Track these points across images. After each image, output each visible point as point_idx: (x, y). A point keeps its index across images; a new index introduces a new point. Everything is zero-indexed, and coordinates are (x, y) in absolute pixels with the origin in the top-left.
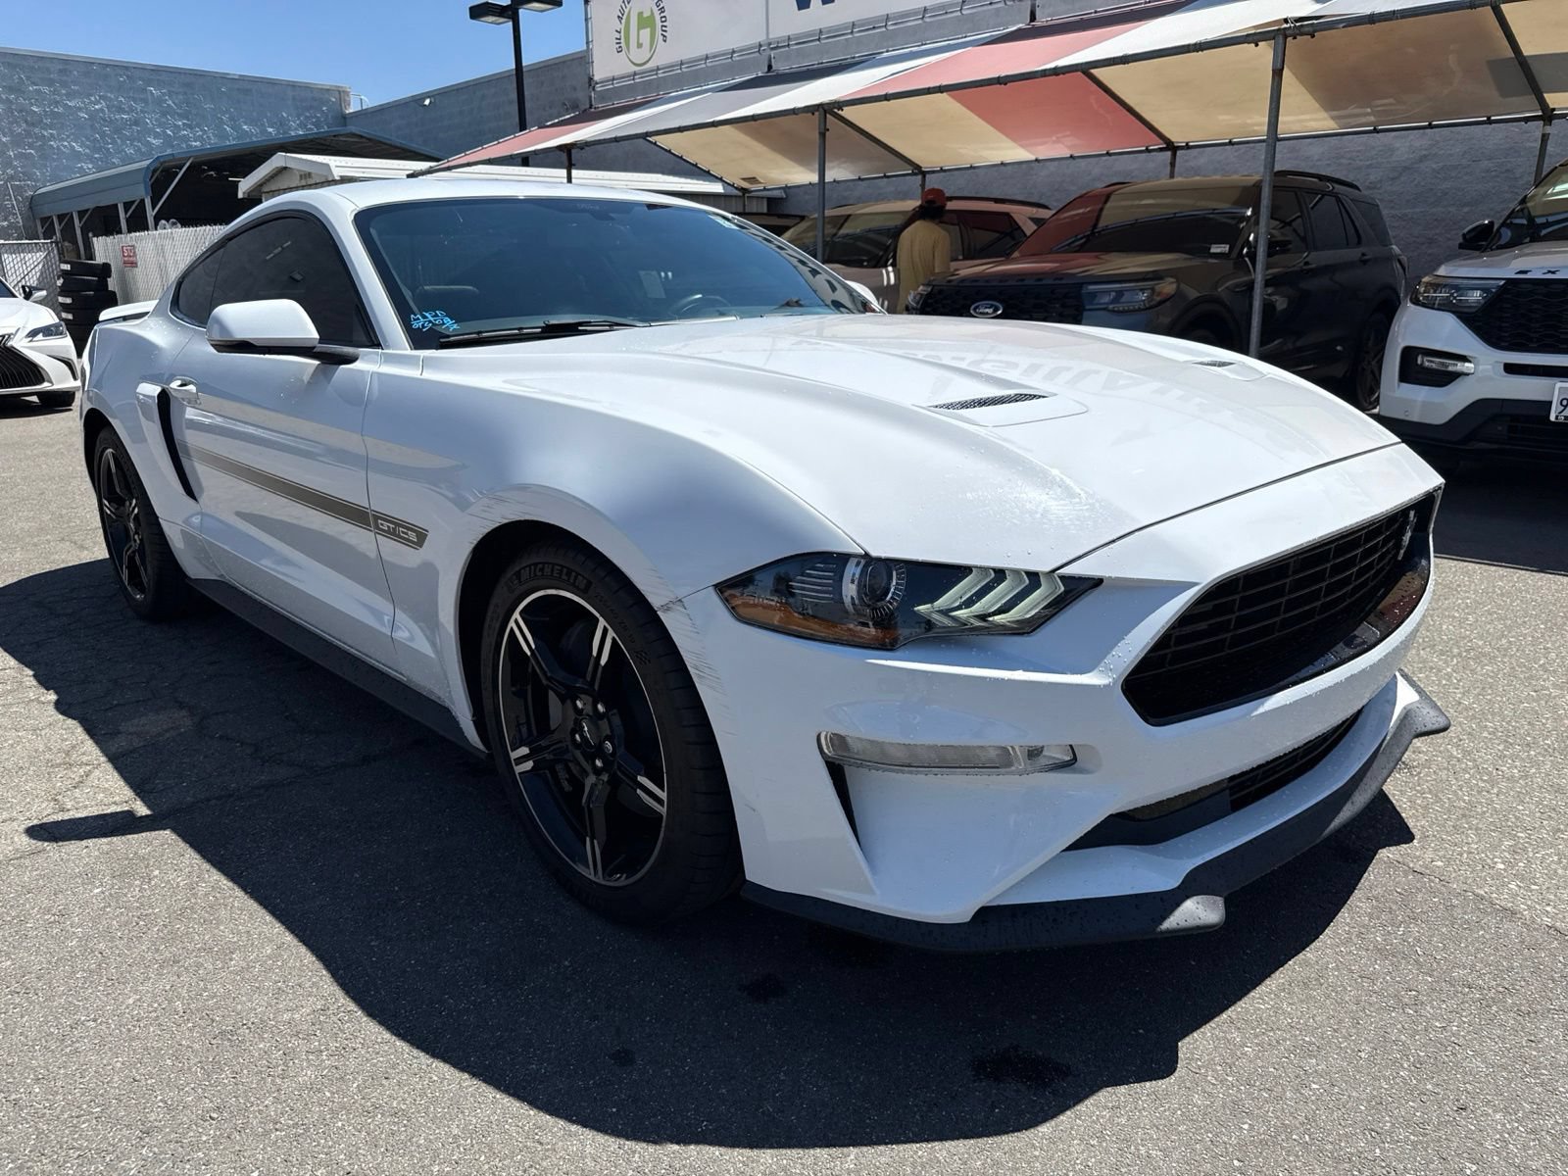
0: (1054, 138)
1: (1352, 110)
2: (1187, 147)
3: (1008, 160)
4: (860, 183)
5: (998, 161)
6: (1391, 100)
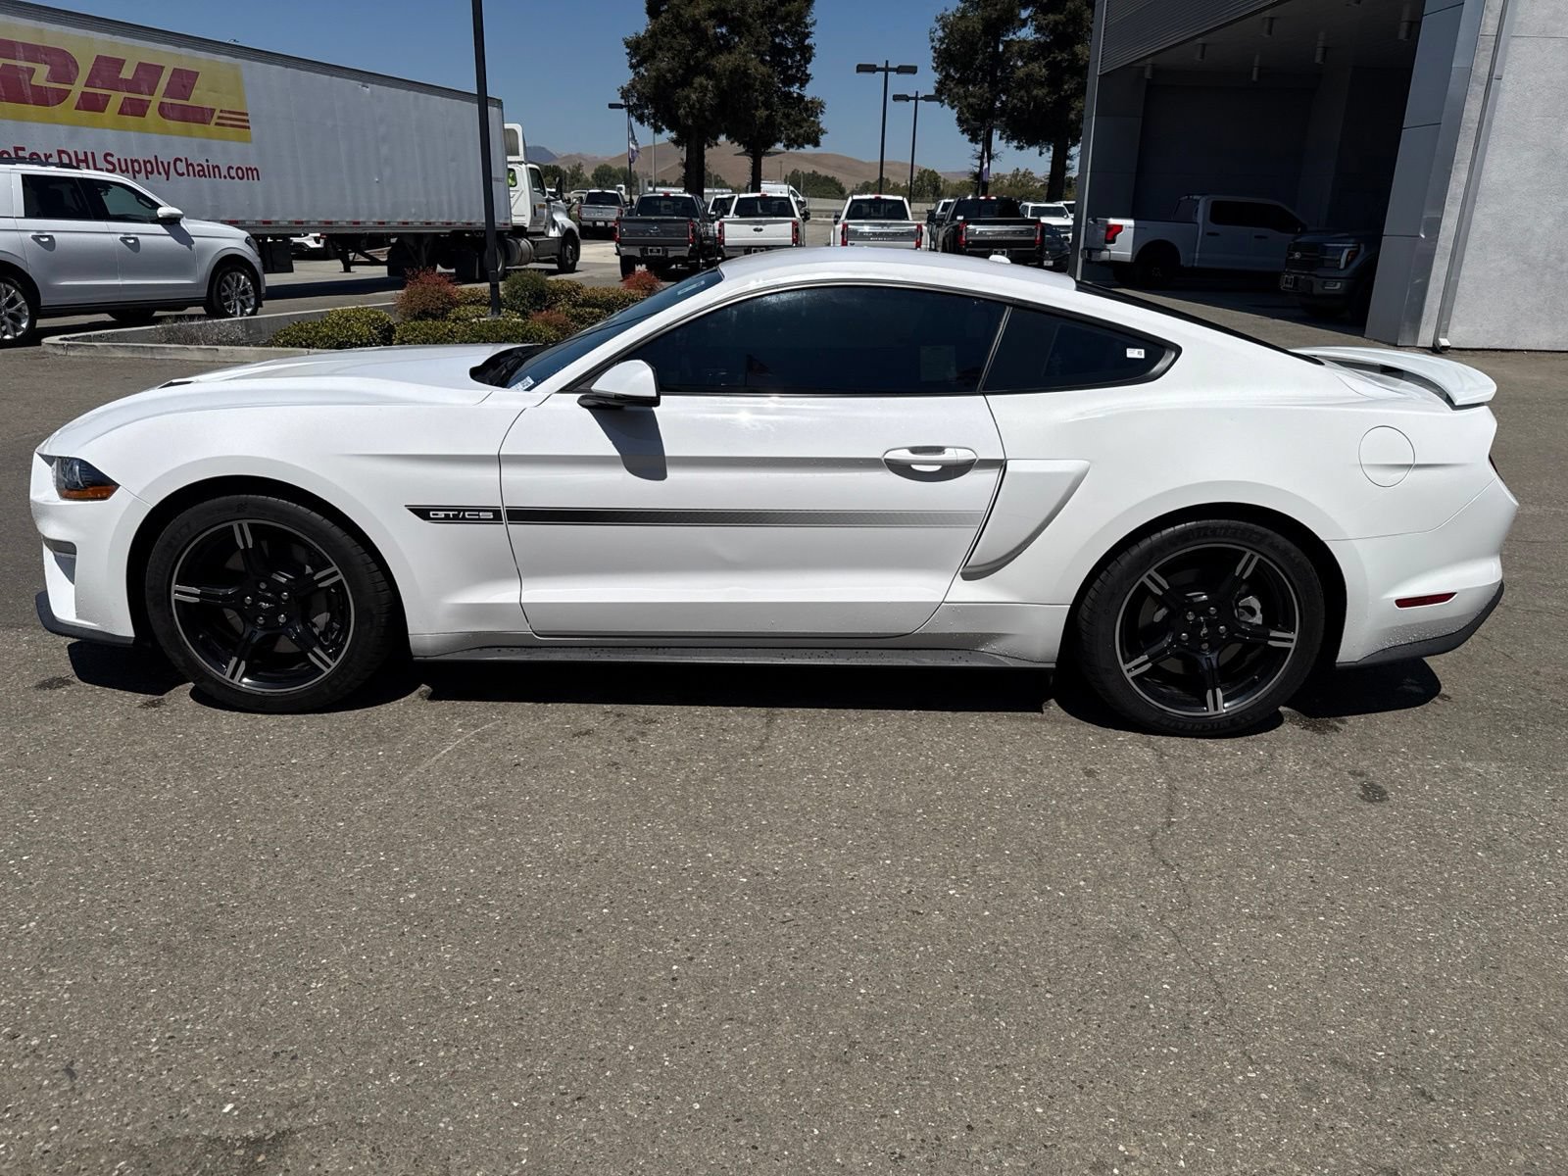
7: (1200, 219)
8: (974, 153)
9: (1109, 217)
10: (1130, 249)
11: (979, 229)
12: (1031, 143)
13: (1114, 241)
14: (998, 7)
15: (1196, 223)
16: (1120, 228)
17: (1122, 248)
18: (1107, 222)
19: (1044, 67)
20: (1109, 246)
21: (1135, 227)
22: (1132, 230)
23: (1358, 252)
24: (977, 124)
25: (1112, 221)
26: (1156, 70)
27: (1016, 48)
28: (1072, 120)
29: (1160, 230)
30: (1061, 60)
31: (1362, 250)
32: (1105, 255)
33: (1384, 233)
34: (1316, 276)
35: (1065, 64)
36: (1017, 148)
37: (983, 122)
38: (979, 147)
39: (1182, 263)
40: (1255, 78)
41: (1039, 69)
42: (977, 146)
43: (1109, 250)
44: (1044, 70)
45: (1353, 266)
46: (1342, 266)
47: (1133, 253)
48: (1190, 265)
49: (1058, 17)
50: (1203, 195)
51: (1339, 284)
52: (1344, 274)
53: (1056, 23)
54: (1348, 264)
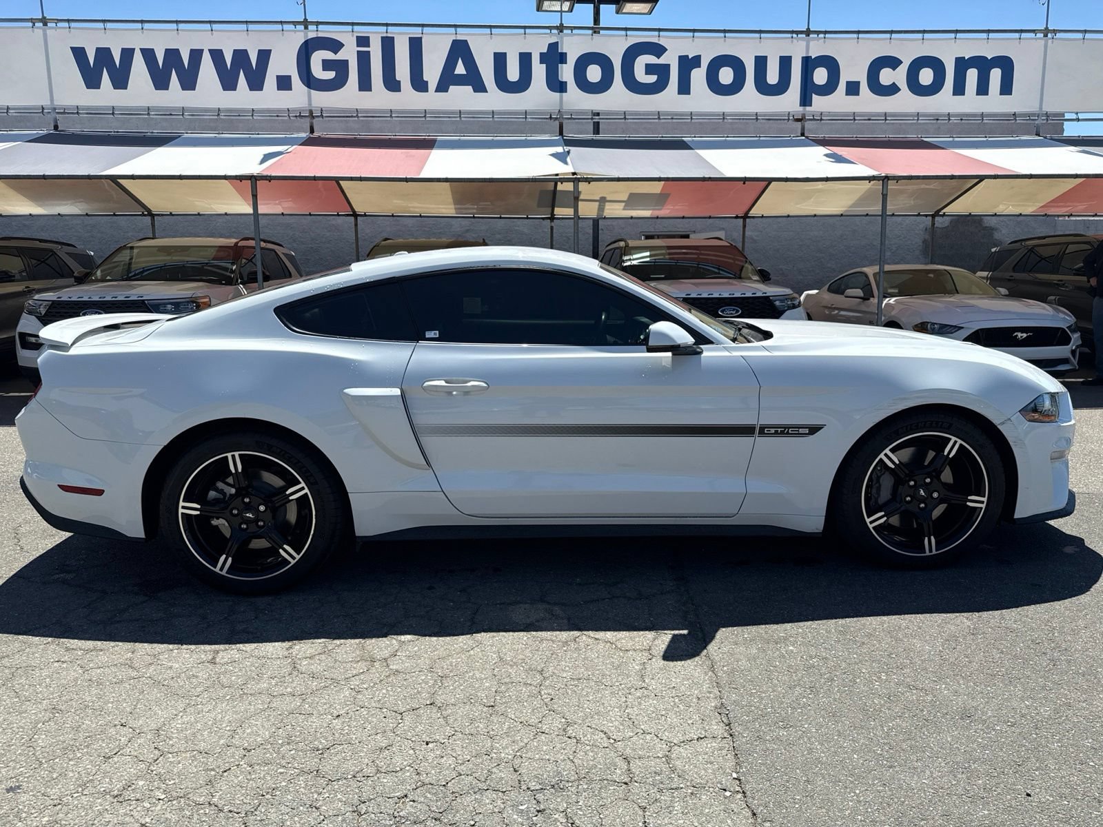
0: (277, 202)
1: (468, 206)
2: (365, 215)
3: (229, 212)
4: (87, 217)
5: (223, 212)
6: (489, 203)
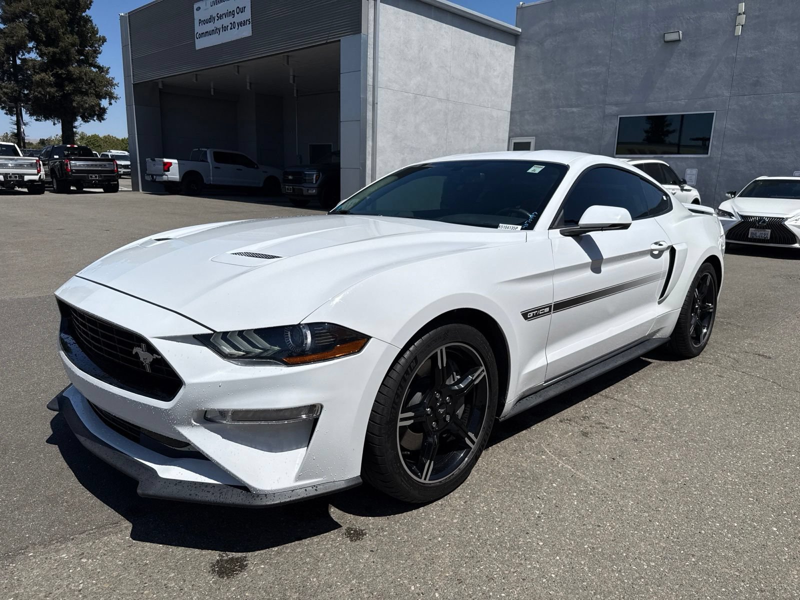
7: (209, 160)
8: (11, 121)
9: (163, 158)
10: (178, 175)
11: (78, 163)
12: (46, 118)
13: (168, 171)
14: (15, 38)
15: (208, 162)
16: (170, 164)
17: (174, 174)
18: (163, 160)
19: (52, 76)
20: (167, 173)
21: (179, 164)
22: (177, 165)
23: (319, 176)
24: (13, 104)
25: (166, 160)
26: (164, 85)
27: (30, 64)
28: (74, 107)
29: (191, 165)
30: (61, 74)
31: (321, 174)
32: (165, 178)
33: (341, 167)
34: (303, 186)
35: (64, 76)
36: (36, 120)
37: (16, 104)
38: (14, 118)
39: (205, 182)
40: (212, 93)
41: (49, 77)
42: (12, 117)
43: (167, 175)
44: (51, 78)
45: (318, 182)
46: (314, 182)
47: (180, 176)
48: (209, 183)
49: (55, 50)
50: (208, 148)
51: (314, 191)
52: (316, 186)
53: (54, 53)
54: (316, 181)
